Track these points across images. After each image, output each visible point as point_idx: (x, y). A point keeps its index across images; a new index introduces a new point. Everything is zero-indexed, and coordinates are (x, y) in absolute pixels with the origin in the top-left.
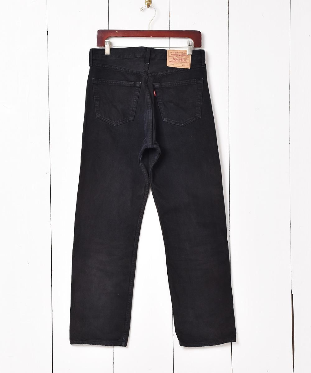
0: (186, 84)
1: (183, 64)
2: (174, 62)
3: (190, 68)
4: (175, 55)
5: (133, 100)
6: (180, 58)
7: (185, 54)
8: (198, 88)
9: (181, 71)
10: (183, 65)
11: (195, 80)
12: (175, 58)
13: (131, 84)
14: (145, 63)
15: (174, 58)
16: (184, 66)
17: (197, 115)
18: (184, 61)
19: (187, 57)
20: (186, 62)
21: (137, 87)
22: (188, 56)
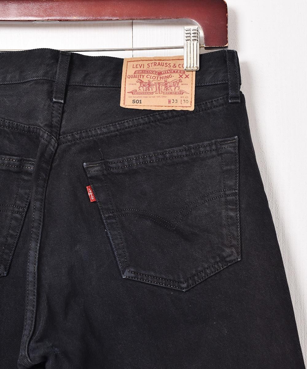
0: (186, 159)
1: (171, 97)
2: (142, 93)
3: (192, 108)
4: (147, 72)
5: (10, 213)
6: (163, 81)
7: (177, 68)
8: (225, 168)
9: (164, 119)
10: (169, 102)
11: (210, 145)
12: (145, 80)
13: (9, 164)
14: (51, 100)
15: (141, 82)
16: (174, 104)
17: (228, 251)
18: (173, 88)
19: (184, 76)
20: (181, 93)
21: (28, 173)
22: (187, 73)
